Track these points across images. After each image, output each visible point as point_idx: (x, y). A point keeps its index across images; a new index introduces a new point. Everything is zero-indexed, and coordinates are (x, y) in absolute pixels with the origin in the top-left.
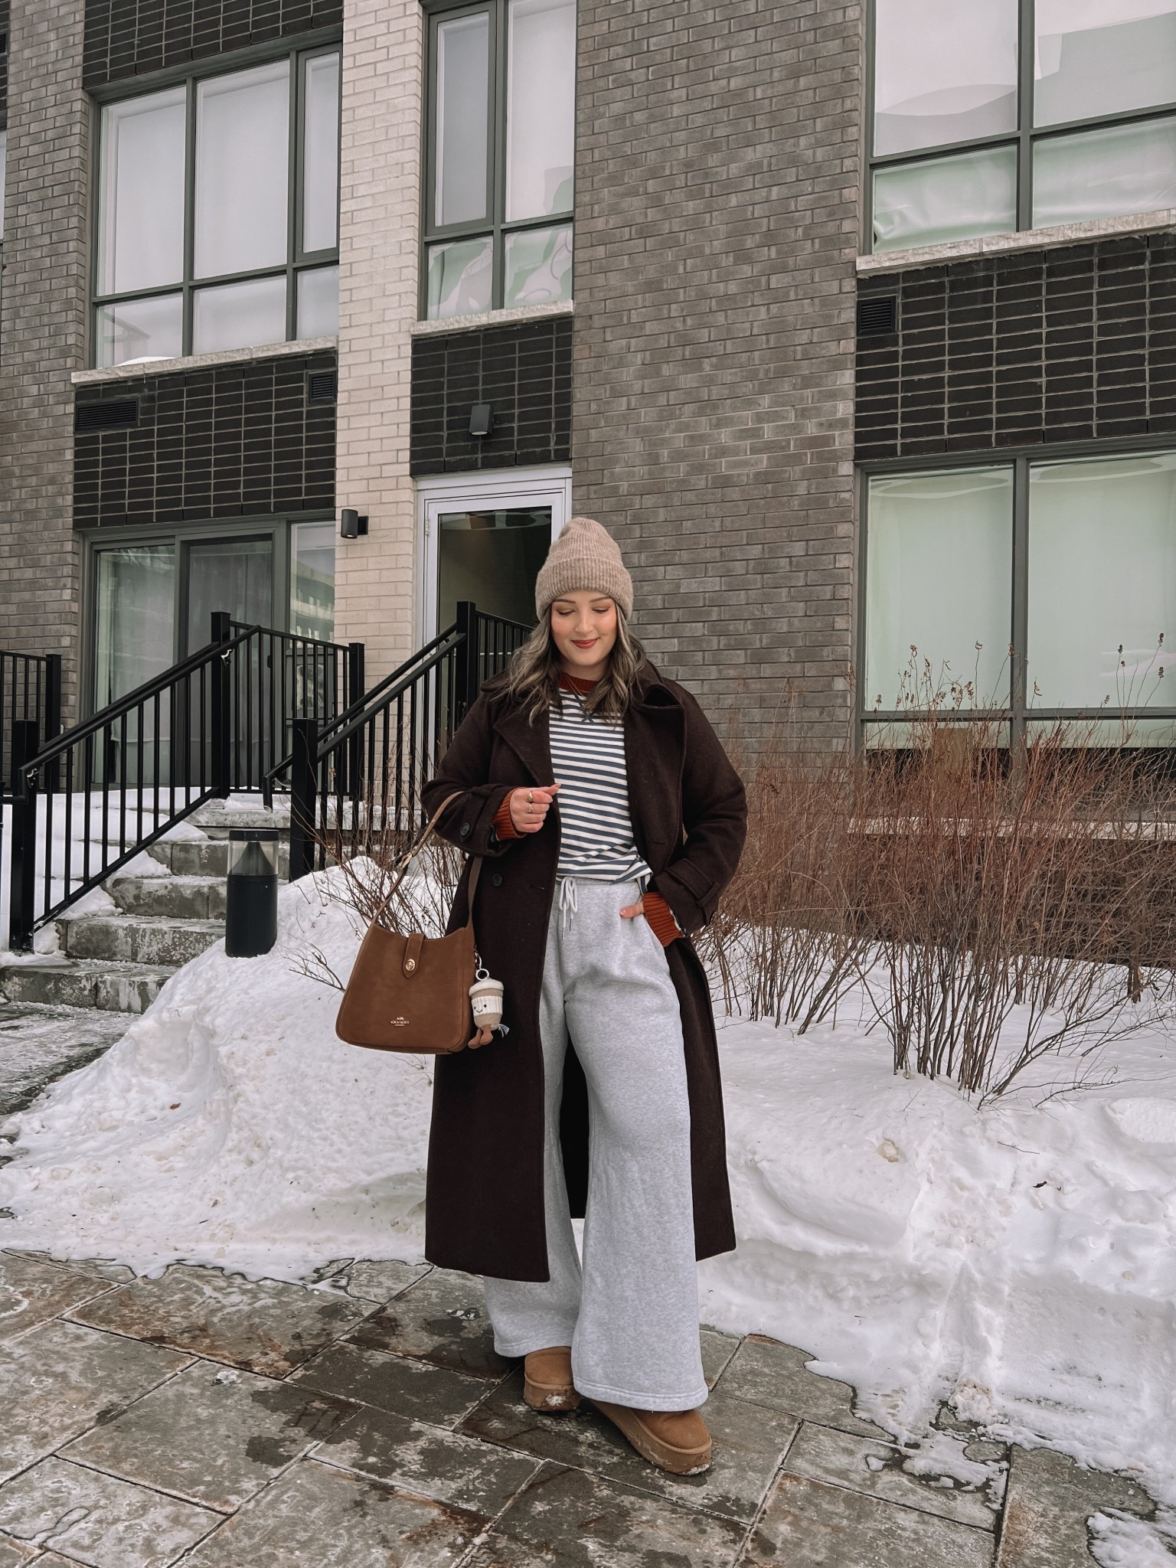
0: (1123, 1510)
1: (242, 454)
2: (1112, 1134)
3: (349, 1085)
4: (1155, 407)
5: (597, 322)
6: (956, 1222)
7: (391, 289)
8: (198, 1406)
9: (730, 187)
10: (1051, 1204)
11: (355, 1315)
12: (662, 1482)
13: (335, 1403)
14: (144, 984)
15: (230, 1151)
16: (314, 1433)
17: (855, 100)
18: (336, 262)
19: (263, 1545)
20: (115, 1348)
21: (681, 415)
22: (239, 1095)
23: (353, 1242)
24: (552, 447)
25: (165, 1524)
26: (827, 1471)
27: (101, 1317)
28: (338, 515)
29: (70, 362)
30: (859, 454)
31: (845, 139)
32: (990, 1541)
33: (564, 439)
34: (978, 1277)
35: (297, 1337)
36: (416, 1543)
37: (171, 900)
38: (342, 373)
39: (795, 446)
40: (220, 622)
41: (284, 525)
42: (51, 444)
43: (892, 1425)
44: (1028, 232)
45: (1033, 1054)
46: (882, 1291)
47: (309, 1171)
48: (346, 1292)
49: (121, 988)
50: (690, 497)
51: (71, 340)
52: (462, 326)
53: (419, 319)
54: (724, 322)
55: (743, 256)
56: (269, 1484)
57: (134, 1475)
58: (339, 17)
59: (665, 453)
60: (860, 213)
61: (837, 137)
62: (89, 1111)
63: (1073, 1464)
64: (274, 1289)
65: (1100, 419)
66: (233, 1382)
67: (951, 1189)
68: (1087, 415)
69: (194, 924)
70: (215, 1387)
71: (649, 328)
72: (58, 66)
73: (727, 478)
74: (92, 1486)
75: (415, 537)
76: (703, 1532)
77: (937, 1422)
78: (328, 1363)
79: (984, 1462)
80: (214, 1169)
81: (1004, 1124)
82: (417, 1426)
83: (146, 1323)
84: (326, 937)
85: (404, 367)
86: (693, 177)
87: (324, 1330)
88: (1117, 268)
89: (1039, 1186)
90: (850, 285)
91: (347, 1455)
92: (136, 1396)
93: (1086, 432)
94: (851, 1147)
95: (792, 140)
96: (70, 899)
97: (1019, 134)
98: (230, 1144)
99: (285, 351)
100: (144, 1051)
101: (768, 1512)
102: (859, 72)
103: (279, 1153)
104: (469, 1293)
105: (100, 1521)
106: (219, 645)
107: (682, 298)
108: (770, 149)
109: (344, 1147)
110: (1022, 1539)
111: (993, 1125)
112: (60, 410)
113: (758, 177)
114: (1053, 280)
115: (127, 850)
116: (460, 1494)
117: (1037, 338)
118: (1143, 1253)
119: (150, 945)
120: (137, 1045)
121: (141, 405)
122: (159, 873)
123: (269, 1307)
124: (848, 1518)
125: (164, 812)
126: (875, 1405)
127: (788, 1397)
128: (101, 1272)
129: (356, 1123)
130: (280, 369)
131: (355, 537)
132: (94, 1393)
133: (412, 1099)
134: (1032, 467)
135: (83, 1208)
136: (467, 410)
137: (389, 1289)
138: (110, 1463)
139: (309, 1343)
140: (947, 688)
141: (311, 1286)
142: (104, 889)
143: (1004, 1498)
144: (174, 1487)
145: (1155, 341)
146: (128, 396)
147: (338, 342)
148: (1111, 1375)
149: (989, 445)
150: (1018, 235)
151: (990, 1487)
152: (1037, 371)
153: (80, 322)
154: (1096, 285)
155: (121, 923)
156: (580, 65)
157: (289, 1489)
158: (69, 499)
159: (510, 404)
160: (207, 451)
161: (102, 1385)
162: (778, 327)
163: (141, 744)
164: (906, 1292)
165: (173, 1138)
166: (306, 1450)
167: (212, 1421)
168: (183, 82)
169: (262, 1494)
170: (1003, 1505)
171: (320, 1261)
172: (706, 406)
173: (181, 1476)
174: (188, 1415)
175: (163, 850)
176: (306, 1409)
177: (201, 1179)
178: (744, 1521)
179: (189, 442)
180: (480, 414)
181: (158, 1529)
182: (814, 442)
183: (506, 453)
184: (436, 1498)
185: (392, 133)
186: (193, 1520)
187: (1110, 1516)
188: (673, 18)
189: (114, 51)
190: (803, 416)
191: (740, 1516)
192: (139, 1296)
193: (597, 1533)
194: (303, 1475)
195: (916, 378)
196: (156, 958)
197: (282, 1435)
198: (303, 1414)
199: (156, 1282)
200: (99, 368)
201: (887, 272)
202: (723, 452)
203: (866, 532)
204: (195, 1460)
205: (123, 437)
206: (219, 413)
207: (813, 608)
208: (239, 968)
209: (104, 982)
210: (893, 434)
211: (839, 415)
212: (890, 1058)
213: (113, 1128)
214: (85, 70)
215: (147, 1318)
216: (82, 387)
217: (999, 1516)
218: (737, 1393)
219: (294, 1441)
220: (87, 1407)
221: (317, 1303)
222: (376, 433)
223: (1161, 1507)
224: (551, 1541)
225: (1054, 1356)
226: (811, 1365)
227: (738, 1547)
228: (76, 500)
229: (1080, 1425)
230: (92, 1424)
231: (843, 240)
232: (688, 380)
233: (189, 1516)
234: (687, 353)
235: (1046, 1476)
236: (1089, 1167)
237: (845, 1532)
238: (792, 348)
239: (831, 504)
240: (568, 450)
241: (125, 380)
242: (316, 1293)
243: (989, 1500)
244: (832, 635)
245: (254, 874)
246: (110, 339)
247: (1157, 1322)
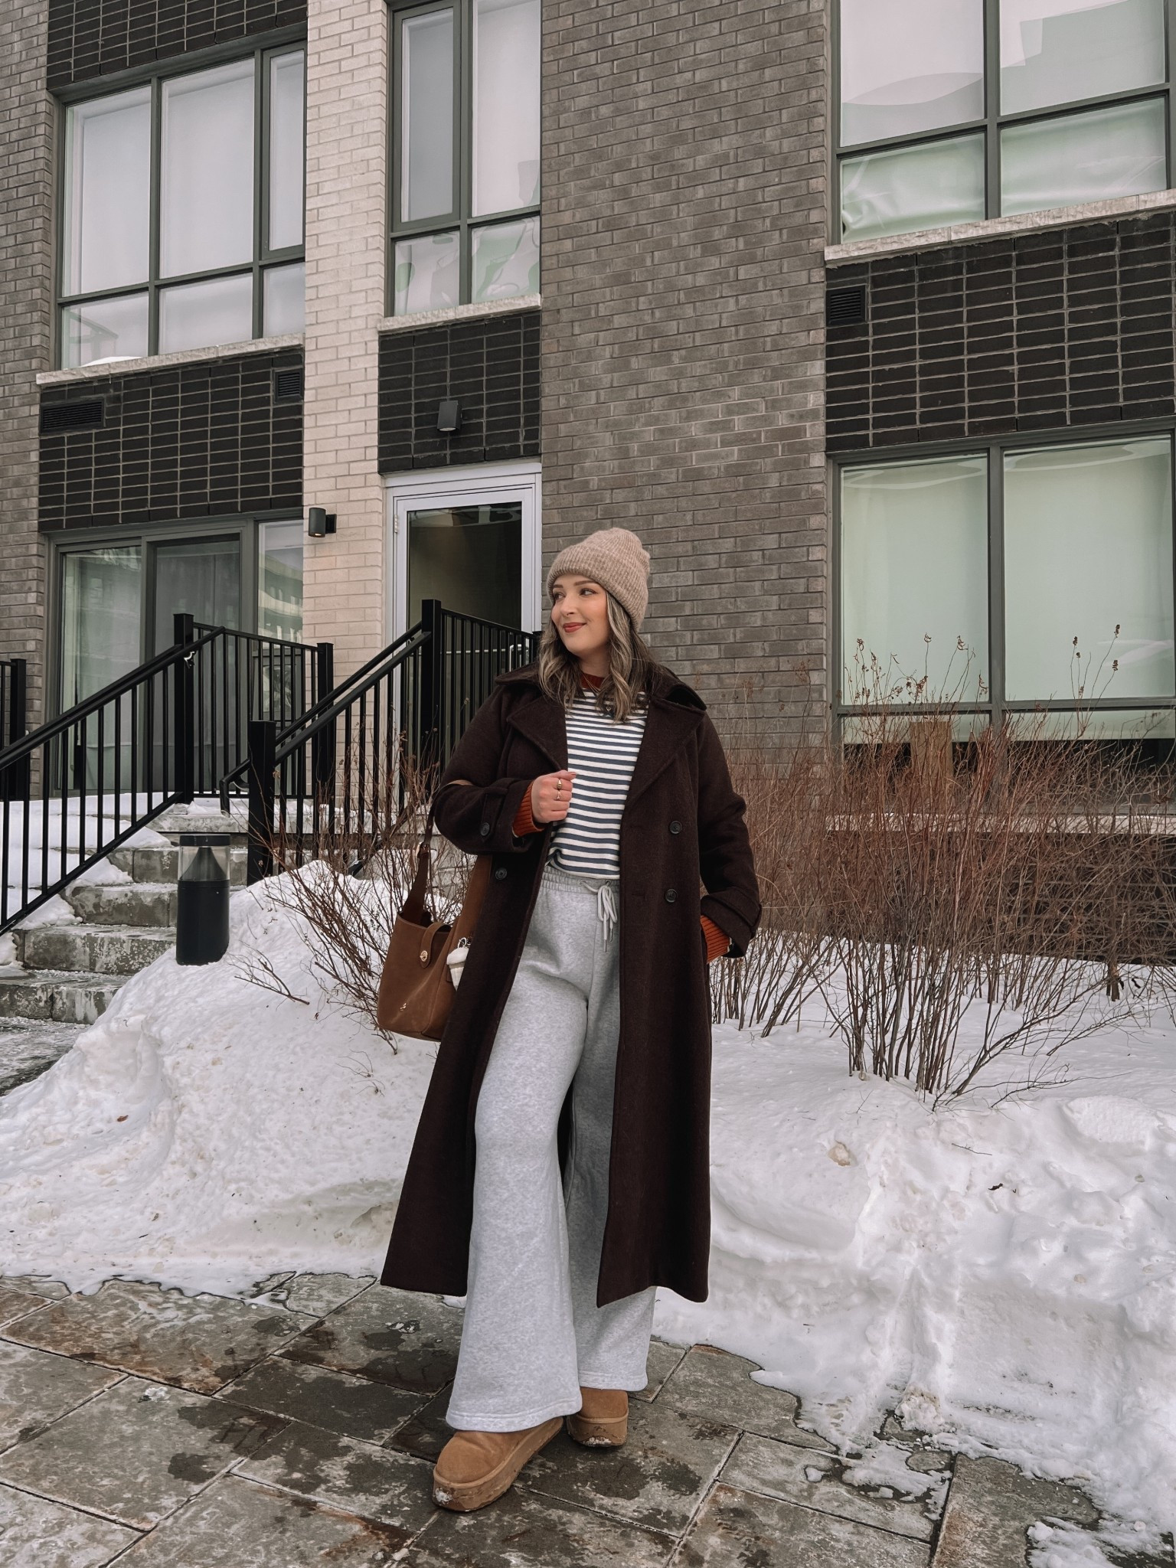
0: (1065, 1519)
1: (209, 453)
2: (1070, 1132)
3: (294, 1093)
4: (1129, 394)
5: (566, 315)
6: (908, 1227)
7: (357, 285)
8: (123, 1423)
9: (696, 178)
10: (1006, 1207)
11: (291, 1329)
12: (592, 1495)
13: (264, 1419)
14: (101, 994)
15: (173, 1163)
16: (239, 1449)
17: (821, 91)
18: (302, 260)
19: (178, 1561)
20: (44, 1365)
21: (651, 408)
22: (183, 1106)
23: (295, 1255)
24: (521, 442)
25: (80, 1541)
26: (764, 1482)
27: (31, 1334)
28: (306, 514)
29: (35, 363)
30: (831, 446)
31: (811, 130)
32: (925, 1552)
33: (533, 434)
34: (927, 1281)
35: (231, 1352)
36: (335, 1559)
37: (131, 908)
38: (309, 371)
39: (766, 438)
40: (183, 623)
41: (251, 525)
42: (16, 446)
43: (835, 1436)
44: (997, 220)
45: (991, 1054)
46: (830, 1298)
47: (252, 1182)
48: (285, 1306)
49: (77, 999)
50: (661, 490)
51: (36, 341)
52: (429, 321)
53: (386, 316)
54: (692, 314)
55: (711, 248)
56: (189, 1501)
57: (52, 1493)
58: (303, 16)
59: (635, 447)
60: (828, 203)
61: (803, 128)
62: (34, 1125)
63: (1018, 1473)
64: (211, 1303)
65: (1073, 406)
66: (161, 1399)
67: (904, 1193)
68: (1060, 402)
69: (154, 932)
70: (143, 1404)
71: (618, 321)
72: (23, 67)
73: (700, 471)
74: (9, 1503)
75: (384, 534)
76: (631, 1545)
77: (882, 1431)
78: (259, 1379)
79: (926, 1472)
80: (156, 1183)
81: (959, 1125)
82: (345, 1440)
83: (77, 1340)
84: (278, 943)
85: (371, 364)
86: (659, 170)
87: (258, 1345)
88: (1086, 254)
89: (995, 1188)
90: (819, 275)
91: (271, 1471)
92: (61, 1413)
93: (1059, 419)
94: (801, 1150)
95: (758, 132)
96: (28, 909)
97: (987, 121)
98: (173, 1156)
99: (252, 349)
100: (91, 1062)
101: (699, 1524)
102: (825, 63)
103: (222, 1164)
104: (411, 1305)
105: (14, 1539)
106: (182, 647)
107: (650, 291)
108: (736, 140)
109: (288, 1157)
110: (958, 1549)
111: (947, 1126)
112: (25, 411)
113: (724, 168)
114: (1023, 267)
115: (87, 857)
116: (384, 1509)
117: (1009, 326)
118: (1094, 1256)
119: (108, 955)
120: (84, 1057)
121: (106, 405)
122: (120, 881)
123: (204, 1323)
124: (781, 1530)
125: (125, 818)
126: (818, 1415)
127: (730, 1408)
128: (35, 1289)
129: (300, 1132)
130: (246, 367)
131: (323, 536)
132: (17, 1411)
133: (358, 1107)
134: (1007, 455)
135: (22, 1224)
136: (435, 406)
137: (329, 1302)
138: (29, 1480)
139: (241, 1358)
140: (903, 683)
141: (249, 1301)
142: (64, 897)
143: (944, 1508)
144: (92, 1505)
145: (1126, 327)
146: (93, 397)
147: (304, 339)
148: (1063, 1381)
149: (962, 433)
150: (986, 223)
151: (930, 1497)
152: (1009, 359)
153: (46, 323)
154: (1066, 272)
155: (78, 932)
156: (545, 60)
157: (209, 1506)
158: (35, 501)
159: (479, 400)
160: (174, 451)
161: (27, 1403)
162: (747, 318)
163: (101, 749)
164: (856, 1299)
165: (117, 1152)
166: (230, 1466)
167: (136, 1438)
168: (148, 82)
169: (181, 1511)
170: (942, 1515)
171: (260, 1274)
172: (676, 400)
173: (100, 1493)
174: (112, 1432)
175: (124, 857)
176: (233, 1424)
177: (143, 1193)
178: (674, 1534)
179: (155, 442)
180: (448, 411)
181: (73, 1546)
182: (783, 434)
183: (475, 449)
184: (360, 1513)
185: (358, 130)
186: (108, 1538)
187: (1052, 1525)
188: (637, 12)
189: (78, 51)
190: (774, 408)
191: (670, 1529)
192: (72, 1313)
193: (521, 1548)
194: (225, 1492)
195: (887, 367)
196: (115, 968)
197: (207, 1452)
198: (229, 1430)
199: (91, 1299)
200: (65, 369)
201: (856, 262)
202: (692, 445)
203: (840, 524)
204: (116, 1477)
205: (88, 438)
206: (184, 413)
207: (787, 602)
208: (188, 976)
209: (60, 993)
210: (864, 424)
211: (810, 406)
212: (844, 1060)
213: (60, 1141)
214: (49, 71)
215: (78, 1334)
216: (47, 388)
217: (937, 1526)
218: (678, 1404)
219: (218, 1457)
220: (10, 1425)
221: (254, 1318)
222: (343, 430)
223: (1106, 1516)
224: (473, 1555)
225: (1005, 1364)
226: (757, 1375)
227: (664, 1560)
228: (41, 502)
229: (1028, 1434)
230: (14, 1441)
231: (812, 230)
232: (657, 373)
233: (105, 1534)
234: (656, 346)
235: (989, 1485)
236: (1046, 1167)
237: (776, 1543)
238: (762, 340)
239: (803, 495)
240: (537, 445)
241: (91, 380)
242: (254, 1307)
243: (929, 1511)
244: (807, 628)
245: (205, 880)
246: (76, 340)
247: (1109, 1326)
